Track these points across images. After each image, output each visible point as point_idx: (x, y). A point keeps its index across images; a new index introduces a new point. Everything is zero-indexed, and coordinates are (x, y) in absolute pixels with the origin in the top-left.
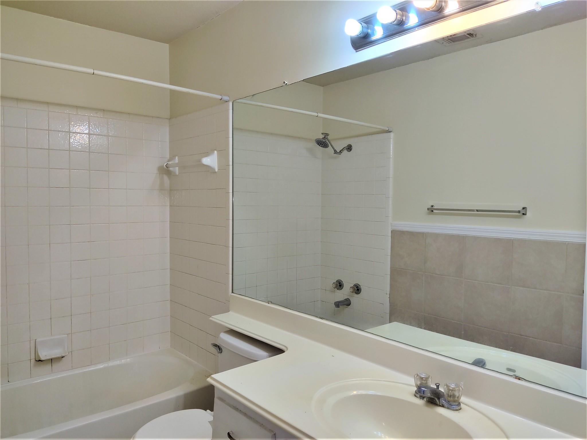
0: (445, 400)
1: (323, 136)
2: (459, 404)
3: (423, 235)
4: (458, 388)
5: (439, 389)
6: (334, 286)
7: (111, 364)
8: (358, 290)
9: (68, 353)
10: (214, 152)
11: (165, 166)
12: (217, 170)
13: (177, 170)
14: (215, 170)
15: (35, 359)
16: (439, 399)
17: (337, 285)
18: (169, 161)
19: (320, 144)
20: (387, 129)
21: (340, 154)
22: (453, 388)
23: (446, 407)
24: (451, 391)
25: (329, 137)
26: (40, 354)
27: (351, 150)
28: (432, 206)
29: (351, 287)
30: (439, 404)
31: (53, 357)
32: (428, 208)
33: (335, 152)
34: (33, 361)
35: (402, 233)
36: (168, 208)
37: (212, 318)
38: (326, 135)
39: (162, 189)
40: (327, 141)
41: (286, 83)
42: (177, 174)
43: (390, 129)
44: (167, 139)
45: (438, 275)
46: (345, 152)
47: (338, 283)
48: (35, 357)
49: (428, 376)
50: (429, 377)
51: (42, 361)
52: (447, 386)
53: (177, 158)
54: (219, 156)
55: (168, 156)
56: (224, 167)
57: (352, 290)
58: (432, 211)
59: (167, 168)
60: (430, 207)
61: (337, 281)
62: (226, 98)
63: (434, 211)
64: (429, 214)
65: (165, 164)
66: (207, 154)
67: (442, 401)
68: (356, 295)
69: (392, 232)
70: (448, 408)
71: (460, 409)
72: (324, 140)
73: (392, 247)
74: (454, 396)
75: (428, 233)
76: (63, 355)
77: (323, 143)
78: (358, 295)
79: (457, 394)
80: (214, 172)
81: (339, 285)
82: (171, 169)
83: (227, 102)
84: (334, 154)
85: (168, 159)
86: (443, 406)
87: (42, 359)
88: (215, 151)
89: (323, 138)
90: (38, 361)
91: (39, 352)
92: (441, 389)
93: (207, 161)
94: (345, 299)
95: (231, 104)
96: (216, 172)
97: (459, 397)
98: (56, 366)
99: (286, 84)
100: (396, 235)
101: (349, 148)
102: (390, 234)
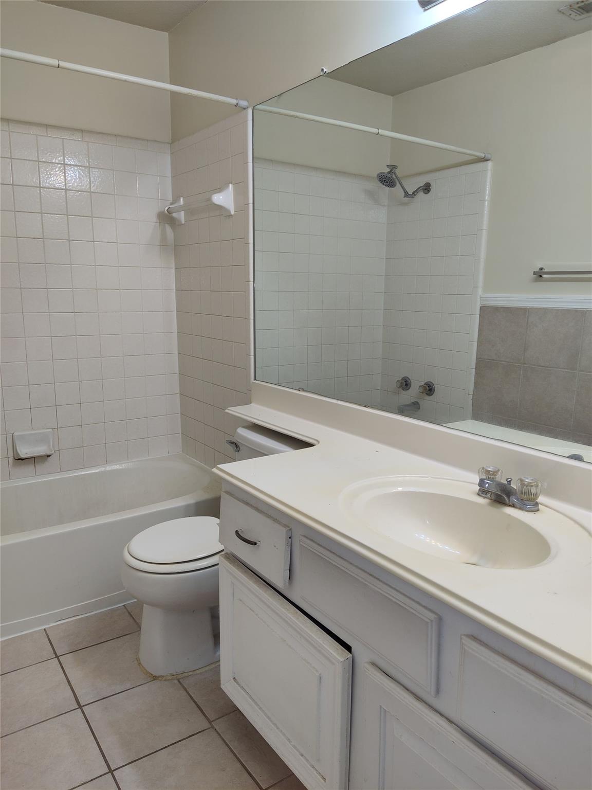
0: (517, 499)
1: (389, 170)
2: (537, 504)
3: (525, 311)
4: (535, 483)
5: (511, 485)
6: (399, 385)
7: (108, 468)
8: (430, 390)
9: (53, 451)
10: (228, 186)
11: (166, 212)
12: (233, 213)
13: (181, 216)
14: (230, 212)
15: (14, 456)
16: (508, 496)
17: (402, 383)
18: (172, 204)
19: (384, 181)
20: (483, 155)
21: (413, 197)
22: (529, 483)
23: (518, 507)
24: (524, 487)
25: (398, 172)
26: (18, 451)
27: (429, 191)
28: (541, 269)
29: (420, 386)
30: (508, 503)
31: (35, 455)
32: (534, 272)
33: (406, 194)
34: (11, 460)
35: (496, 309)
36: (173, 270)
37: (229, 410)
38: (393, 168)
39: (164, 244)
40: (394, 177)
41: (325, 70)
42: (183, 222)
43: (488, 156)
44: (169, 173)
45: (542, 366)
46: (421, 194)
47: (403, 381)
48: (14, 454)
49: (497, 470)
50: (499, 470)
51: (22, 459)
52: (521, 480)
53: (182, 199)
54: (235, 191)
55: (170, 197)
56: (242, 207)
57: (421, 390)
58: (541, 276)
59: (169, 213)
60: (537, 270)
61: (402, 379)
62: (243, 103)
63: (545, 276)
64: (536, 281)
65: (166, 209)
66: (219, 190)
67: (514, 500)
68: (427, 398)
69: (481, 308)
70: (520, 509)
71: (538, 510)
72: (390, 176)
73: (479, 330)
74: (529, 493)
75: (532, 308)
76: (48, 453)
77: (388, 180)
78: (431, 396)
79: (533, 490)
80: (229, 216)
81: (405, 384)
82: (174, 215)
83: (245, 109)
84: (404, 197)
85: (171, 201)
86: (513, 506)
87: (23, 456)
88: (231, 184)
89: (389, 173)
90: (18, 460)
91: (18, 448)
92: (513, 485)
93: (219, 199)
94: (412, 403)
95: (250, 111)
96: (231, 215)
97: (536, 495)
98: (40, 467)
99: (325, 72)
100: (488, 313)
101: (427, 188)
102: (478, 313)
